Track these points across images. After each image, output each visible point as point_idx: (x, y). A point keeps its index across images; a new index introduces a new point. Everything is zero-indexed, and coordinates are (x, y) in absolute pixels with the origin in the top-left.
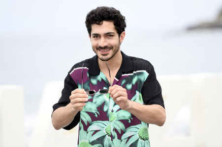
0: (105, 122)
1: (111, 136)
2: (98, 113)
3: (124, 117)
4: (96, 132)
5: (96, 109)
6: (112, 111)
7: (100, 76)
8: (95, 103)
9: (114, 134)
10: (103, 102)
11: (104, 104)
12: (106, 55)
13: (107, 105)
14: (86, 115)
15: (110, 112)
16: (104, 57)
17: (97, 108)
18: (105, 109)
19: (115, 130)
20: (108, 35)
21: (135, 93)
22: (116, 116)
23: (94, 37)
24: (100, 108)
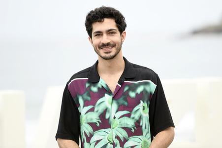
0: (106, 130)
1: (113, 144)
2: (100, 121)
3: (127, 124)
4: (98, 142)
5: (98, 118)
6: (115, 118)
7: (100, 82)
8: (97, 111)
9: (117, 141)
10: (105, 109)
11: (106, 111)
12: (110, 52)
13: (109, 112)
14: (88, 126)
15: (112, 118)
16: (108, 55)
17: (99, 116)
18: (107, 116)
19: (117, 137)
20: (110, 32)
21: (140, 103)
22: (119, 124)
23: (96, 36)
24: (102, 116)
